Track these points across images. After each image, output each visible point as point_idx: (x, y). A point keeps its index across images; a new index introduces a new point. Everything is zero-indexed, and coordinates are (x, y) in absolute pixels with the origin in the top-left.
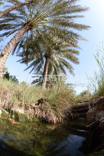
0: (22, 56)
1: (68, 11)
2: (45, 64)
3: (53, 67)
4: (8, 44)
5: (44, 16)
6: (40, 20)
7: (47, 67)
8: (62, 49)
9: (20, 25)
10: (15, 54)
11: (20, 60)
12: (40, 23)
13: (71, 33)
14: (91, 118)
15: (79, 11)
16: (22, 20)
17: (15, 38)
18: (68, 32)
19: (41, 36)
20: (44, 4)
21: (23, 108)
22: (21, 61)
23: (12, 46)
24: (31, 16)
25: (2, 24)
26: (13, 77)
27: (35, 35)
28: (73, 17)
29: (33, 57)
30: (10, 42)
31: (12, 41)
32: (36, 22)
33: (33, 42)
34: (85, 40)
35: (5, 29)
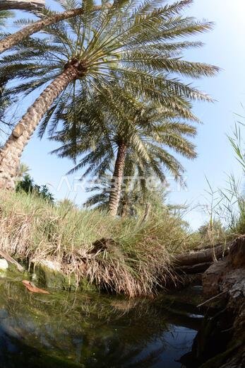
0: (62, 139)
1: (165, 33)
2: (116, 158)
3: (135, 166)
4: (29, 111)
5: (110, 45)
6: (102, 55)
7: (122, 166)
8: (156, 124)
9: (55, 67)
10: (46, 135)
11: (57, 150)
12: (102, 61)
13: (176, 84)
14: (211, 286)
15: (190, 32)
16: (59, 56)
17: (44, 97)
18: (169, 83)
19: (106, 92)
20: (109, 17)
21: (59, 258)
22: (60, 152)
23: (38, 117)
24: (81, 44)
25: (14, 63)
26: (41, 190)
27: (92, 91)
28: (178, 46)
29: (88, 142)
30: (34, 106)
31: (37, 105)
32: (93, 61)
33: (87, 108)
34: (208, 99)
35: (22, 75)
